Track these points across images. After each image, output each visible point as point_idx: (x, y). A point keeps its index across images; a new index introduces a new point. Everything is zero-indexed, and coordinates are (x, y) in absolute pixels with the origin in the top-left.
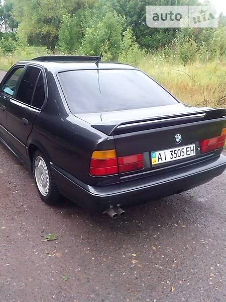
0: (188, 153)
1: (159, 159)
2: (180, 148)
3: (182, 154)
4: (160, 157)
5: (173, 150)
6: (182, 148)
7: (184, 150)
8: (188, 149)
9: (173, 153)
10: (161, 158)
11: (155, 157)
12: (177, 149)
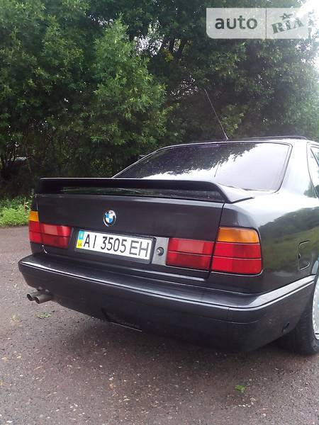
0: (133, 251)
1: (86, 242)
2: (121, 238)
3: (122, 248)
4: (87, 241)
5: (109, 236)
6: (125, 238)
7: (128, 244)
8: (134, 245)
9: (107, 242)
10: (88, 243)
11: (82, 239)
12: (115, 237)
